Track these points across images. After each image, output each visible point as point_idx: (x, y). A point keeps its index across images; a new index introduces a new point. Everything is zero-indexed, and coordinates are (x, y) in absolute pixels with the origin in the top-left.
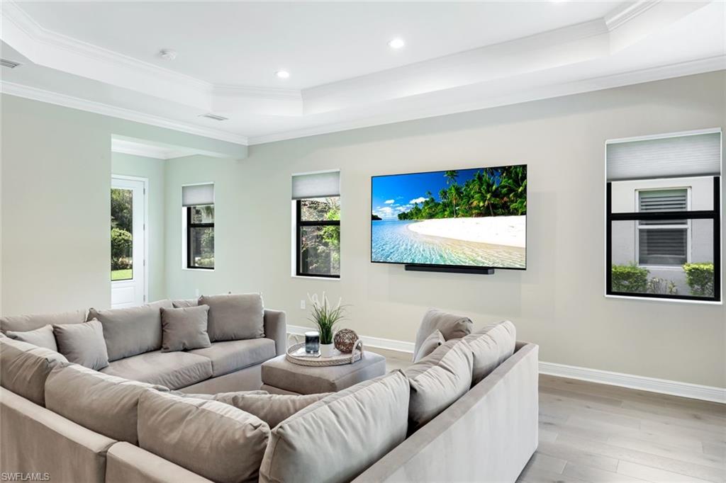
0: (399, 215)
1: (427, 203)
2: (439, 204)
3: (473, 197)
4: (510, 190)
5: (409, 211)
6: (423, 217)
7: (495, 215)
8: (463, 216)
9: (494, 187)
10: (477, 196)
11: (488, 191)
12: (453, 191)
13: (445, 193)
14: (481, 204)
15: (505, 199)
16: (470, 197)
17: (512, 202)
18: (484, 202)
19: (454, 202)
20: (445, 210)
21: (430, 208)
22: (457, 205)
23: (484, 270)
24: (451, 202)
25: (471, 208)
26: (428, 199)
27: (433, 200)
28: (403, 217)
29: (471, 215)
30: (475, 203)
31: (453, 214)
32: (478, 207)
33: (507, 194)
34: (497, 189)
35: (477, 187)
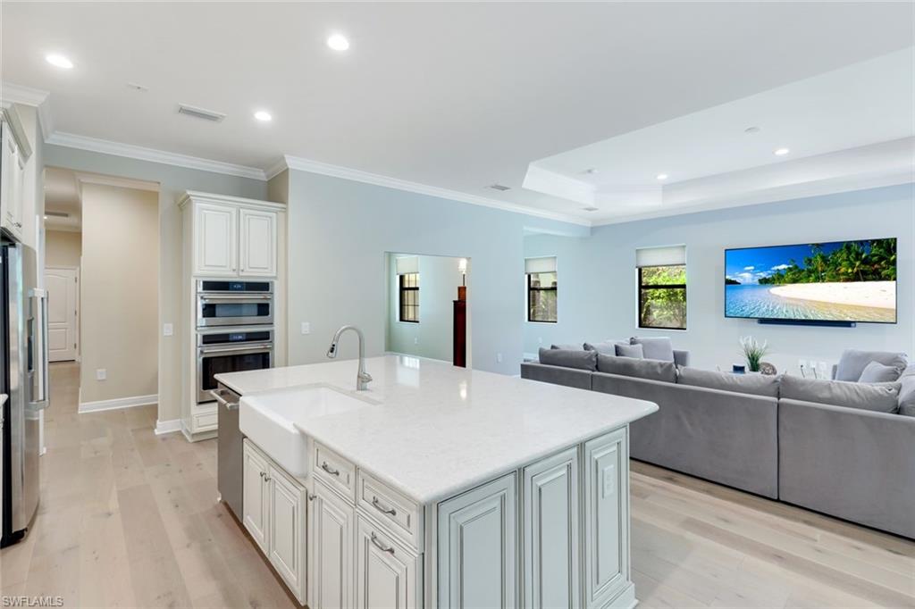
0: (760, 280)
1: (790, 269)
2: (803, 271)
3: (840, 265)
4: (882, 259)
5: (770, 276)
6: (785, 282)
7: (865, 280)
8: (830, 281)
9: (864, 256)
10: (844, 263)
11: (857, 259)
12: (819, 259)
13: (810, 260)
14: (850, 271)
15: (876, 266)
16: (837, 265)
17: (884, 269)
18: (853, 269)
19: (820, 269)
20: (809, 276)
21: (794, 274)
22: (823, 271)
23: (847, 324)
24: (816, 269)
25: (838, 274)
26: (791, 266)
27: (796, 267)
28: (764, 282)
29: (838, 281)
30: (843, 270)
31: (819, 279)
32: (846, 273)
33: (879, 262)
34: (866, 257)
35: (845, 256)
